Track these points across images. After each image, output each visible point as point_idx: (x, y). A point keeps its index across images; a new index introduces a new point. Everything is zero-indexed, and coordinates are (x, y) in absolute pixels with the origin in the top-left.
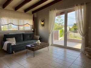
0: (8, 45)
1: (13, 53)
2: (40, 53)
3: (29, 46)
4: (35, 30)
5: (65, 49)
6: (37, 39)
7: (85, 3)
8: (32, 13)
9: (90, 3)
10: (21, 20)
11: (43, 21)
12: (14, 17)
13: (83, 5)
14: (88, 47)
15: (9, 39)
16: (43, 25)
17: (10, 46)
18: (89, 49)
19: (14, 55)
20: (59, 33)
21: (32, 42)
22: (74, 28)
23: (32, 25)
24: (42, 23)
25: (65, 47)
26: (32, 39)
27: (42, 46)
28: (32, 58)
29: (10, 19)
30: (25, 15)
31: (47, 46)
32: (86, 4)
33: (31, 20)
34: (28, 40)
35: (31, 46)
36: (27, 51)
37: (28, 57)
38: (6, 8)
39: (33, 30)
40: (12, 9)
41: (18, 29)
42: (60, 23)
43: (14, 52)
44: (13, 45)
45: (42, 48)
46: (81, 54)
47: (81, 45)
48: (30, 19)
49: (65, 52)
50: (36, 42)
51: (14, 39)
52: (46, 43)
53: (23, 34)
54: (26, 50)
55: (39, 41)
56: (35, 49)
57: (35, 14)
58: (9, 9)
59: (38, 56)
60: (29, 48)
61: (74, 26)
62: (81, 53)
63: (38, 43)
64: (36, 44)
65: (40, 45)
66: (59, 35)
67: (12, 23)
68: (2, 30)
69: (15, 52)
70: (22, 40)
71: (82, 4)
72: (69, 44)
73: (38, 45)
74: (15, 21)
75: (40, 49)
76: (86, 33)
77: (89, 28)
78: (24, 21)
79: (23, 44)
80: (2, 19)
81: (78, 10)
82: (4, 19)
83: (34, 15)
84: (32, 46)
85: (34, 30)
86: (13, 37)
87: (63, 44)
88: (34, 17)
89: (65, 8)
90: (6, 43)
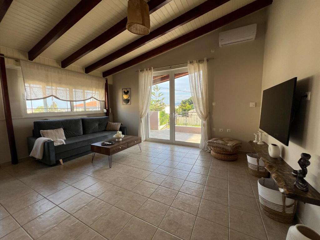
0: (46, 144)
1: (58, 163)
2: (123, 158)
3: (98, 144)
4: (110, 111)
5: (173, 146)
6: (115, 131)
7: (205, 59)
8: (102, 76)
9: (213, 59)
10: (77, 90)
11: (126, 93)
12: (60, 82)
13: (201, 63)
14: (214, 139)
15: (47, 133)
16: (127, 101)
17: (51, 148)
18: (215, 141)
19: (62, 167)
20: (159, 117)
21: (105, 137)
22: (182, 109)
23: (104, 99)
24: (125, 97)
25: (172, 142)
26: (105, 130)
27: (128, 143)
28: (106, 171)
29: (49, 87)
30: (86, 79)
31: (138, 143)
32: (208, 60)
33: (100, 90)
34: (94, 132)
35: (103, 144)
36: (93, 157)
37: (97, 168)
38: (37, 60)
39: (105, 111)
40: (55, 65)
41: (69, 110)
42: (157, 100)
43: (61, 161)
44: (59, 144)
45: (128, 147)
46: (200, 152)
47: (200, 137)
48: (97, 87)
49: (172, 151)
50: (114, 136)
51: (61, 131)
52: (135, 138)
53: (83, 120)
54: (92, 154)
55: (120, 132)
56: (111, 151)
57: (110, 78)
58: (46, 63)
59: (120, 165)
60: (98, 149)
61: (182, 106)
62: (200, 150)
63: (119, 138)
64: (114, 140)
65: (122, 140)
66: (159, 120)
67: (54, 94)
68: (29, 112)
69: (64, 162)
70: (82, 133)
71: (200, 61)
72: (179, 137)
73: (119, 142)
74: (62, 91)
75: (123, 149)
76: (209, 113)
77: (214, 104)
78: (84, 92)
79: (84, 141)
80: (26, 85)
81: (193, 74)
82: (32, 85)
83: (107, 81)
84: (106, 145)
85: (108, 110)
86: (59, 128)
87: (167, 137)
88: (106, 85)
89: (171, 68)
90: (41, 140)
